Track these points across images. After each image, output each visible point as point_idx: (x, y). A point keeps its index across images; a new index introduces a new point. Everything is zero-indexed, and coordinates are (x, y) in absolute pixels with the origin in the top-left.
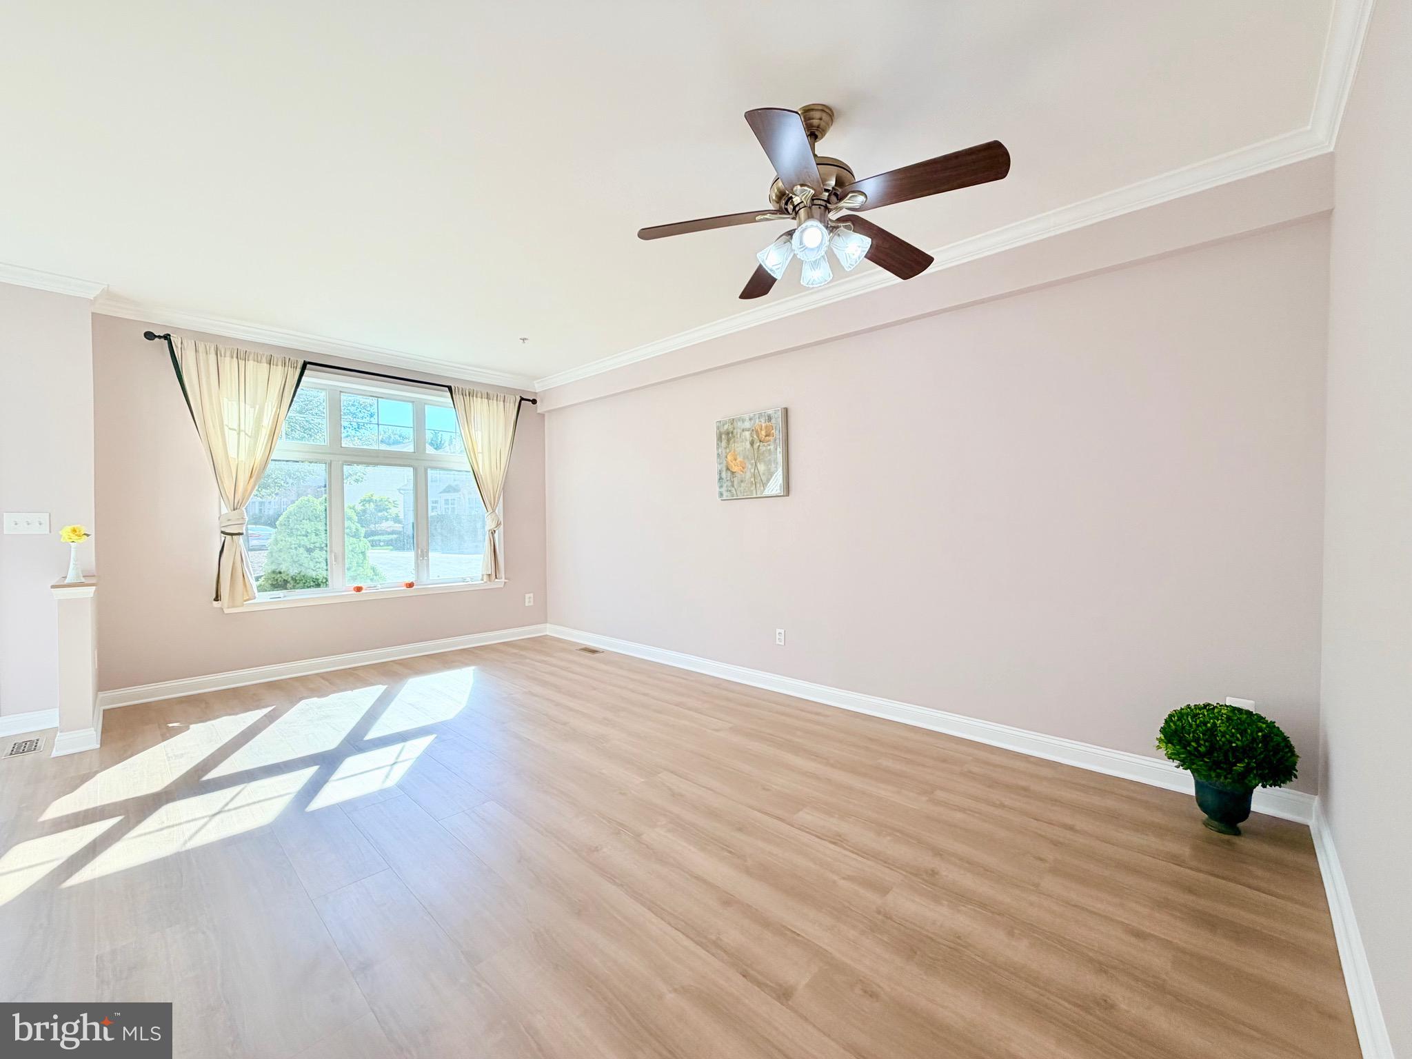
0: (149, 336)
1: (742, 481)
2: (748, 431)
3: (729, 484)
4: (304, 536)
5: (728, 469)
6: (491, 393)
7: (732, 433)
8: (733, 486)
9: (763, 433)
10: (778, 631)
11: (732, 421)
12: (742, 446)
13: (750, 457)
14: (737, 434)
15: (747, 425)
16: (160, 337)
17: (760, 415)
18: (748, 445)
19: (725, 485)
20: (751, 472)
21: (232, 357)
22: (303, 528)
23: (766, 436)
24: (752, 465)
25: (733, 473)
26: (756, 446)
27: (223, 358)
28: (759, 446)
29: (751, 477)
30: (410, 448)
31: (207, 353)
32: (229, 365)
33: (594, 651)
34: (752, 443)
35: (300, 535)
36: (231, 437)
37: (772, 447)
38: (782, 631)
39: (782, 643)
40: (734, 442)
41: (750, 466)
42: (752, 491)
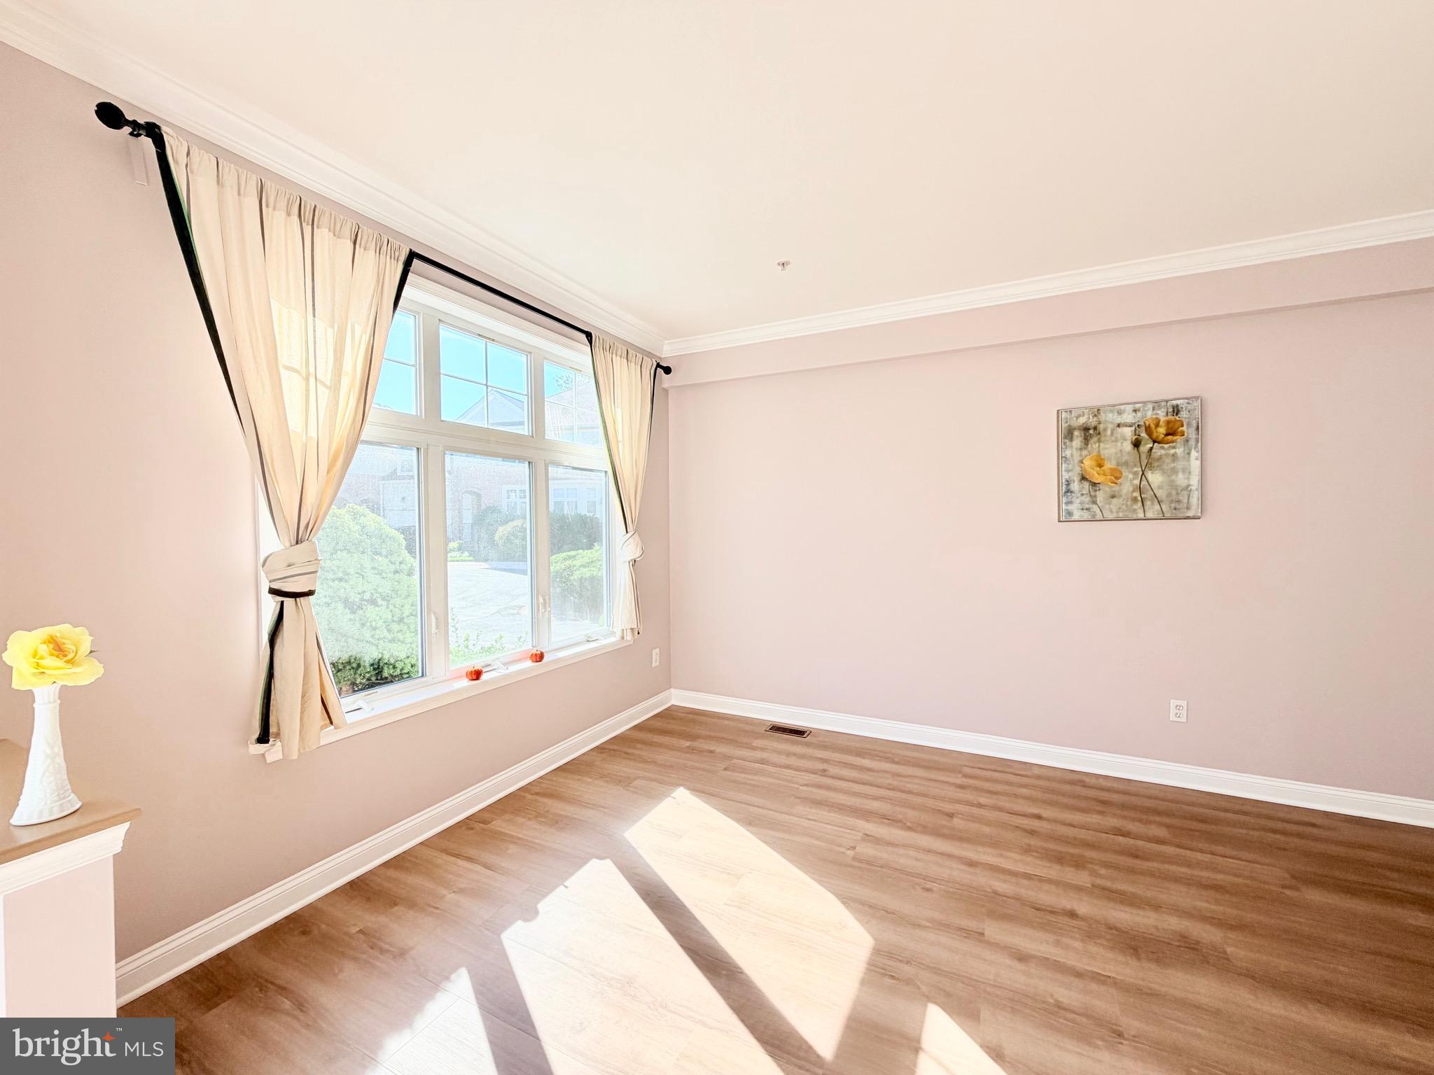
0: (110, 115)
1: (1113, 497)
2: (1130, 426)
3: (1087, 499)
4: (340, 580)
5: (1083, 478)
6: (630, 351)
7: (1095, 428)
8: (1094, 502)
9: (1162, 430)
10: (1173, 703)
11: (1097, 412)
12: (1117, 447)
13: (1130, 464)
14: (1105, 430)
15: (1128, 417)
16: (135, 125)
17: (1157, 405)
18: (1128, 447)
19: (1078, 501)
20: (1131, 484)
21: (289, 214)
22: (339, 567)
23: (1167, 435)
24: (1135, 474)
25: (1094, 484)
26: (1145, 448)
27: (270, 209)
28: (1151, 448)
29: (1134, 491)
30: (524, 430)
31: (239, 194)
32: (283, 227)
33: (798, 732)
34: (1137, 444)
35: (333, 580)
36: (292, 386)
37: (1180, 451)
38: (1184, 703)
39: (1184, 720)
40: (1099, 441)
41: (1131, 476)
42: (1135, 511)
